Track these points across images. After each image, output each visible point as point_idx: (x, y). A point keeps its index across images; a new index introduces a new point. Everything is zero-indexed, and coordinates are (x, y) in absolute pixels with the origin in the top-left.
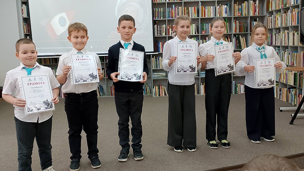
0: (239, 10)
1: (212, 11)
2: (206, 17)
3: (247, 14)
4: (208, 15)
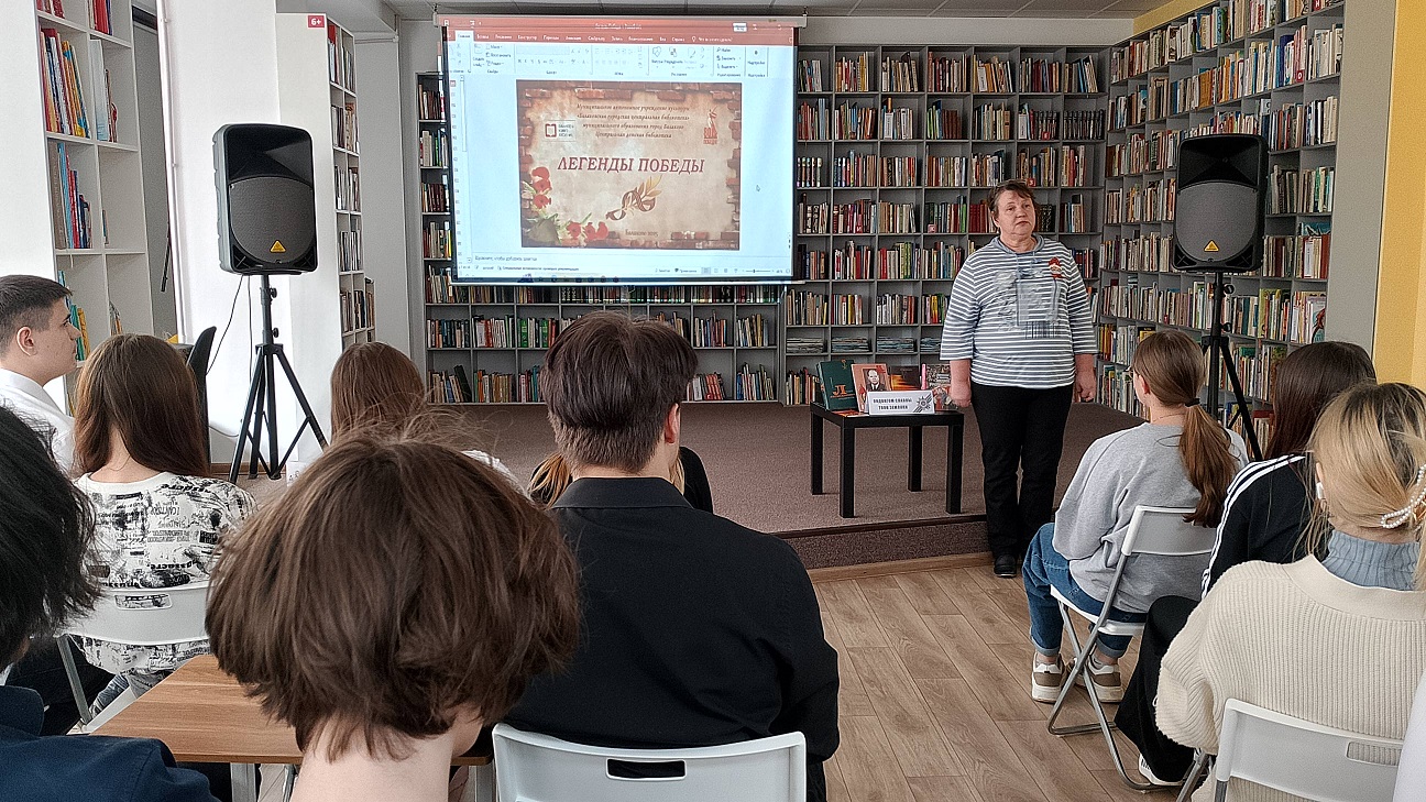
0: (1031, 171)
1: (957, 171)
2: (941, 185)
3: (1053, 182)
4: (945, 180)
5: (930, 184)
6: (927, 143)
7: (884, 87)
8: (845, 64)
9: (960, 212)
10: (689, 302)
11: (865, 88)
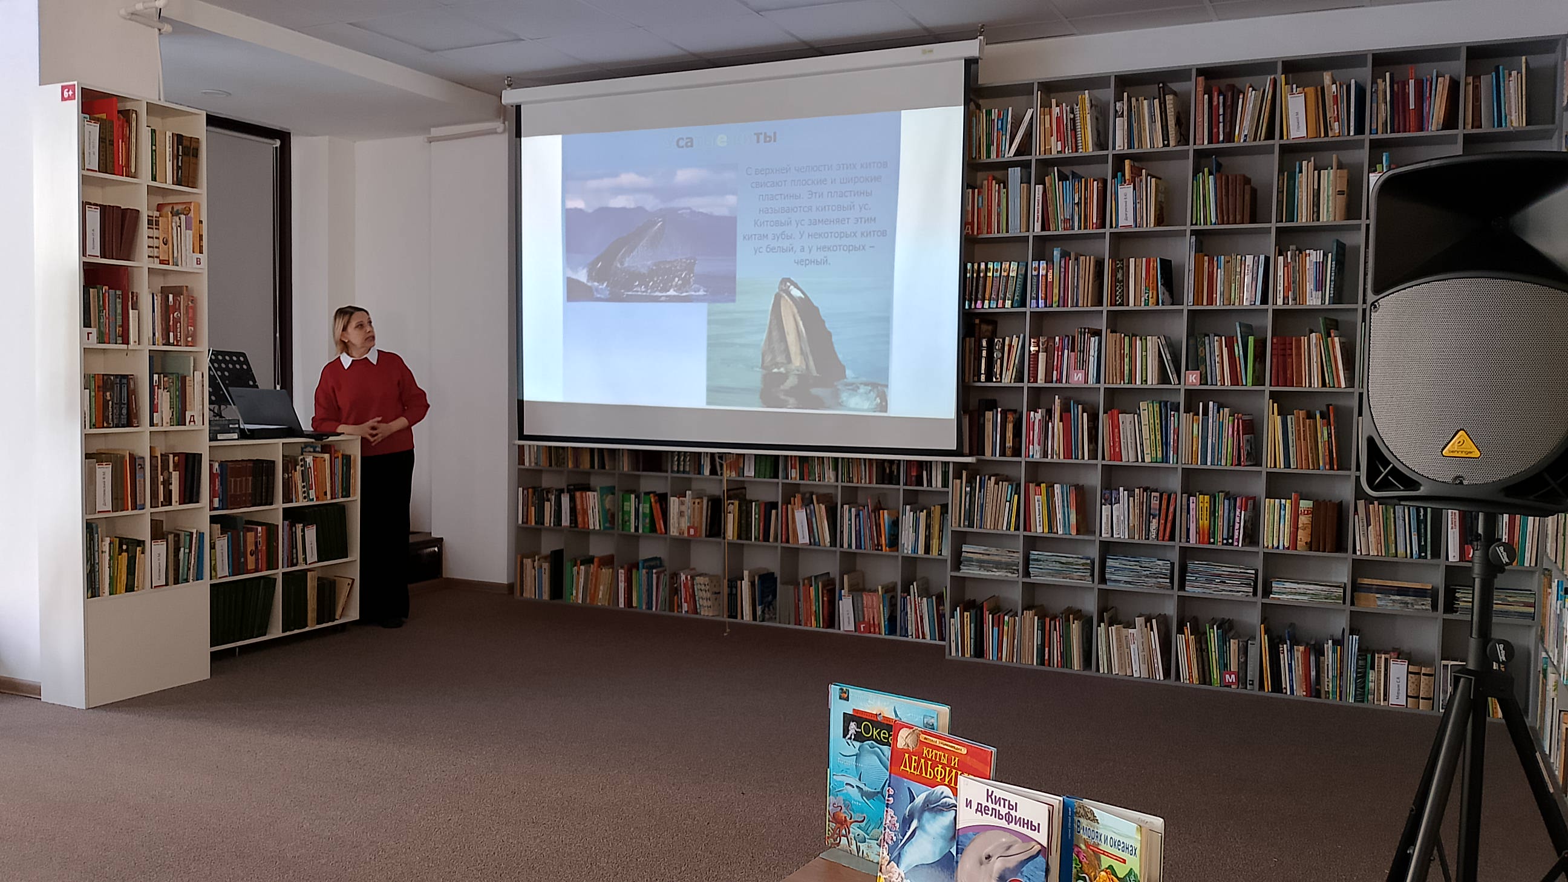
1: (1248, 279)
2: (1218, 305)
4: (1226, 296)
5: (1198, 300)
6: (1193, 232)
7: (1120, 144)
8: (1056, 110)
9: (1238, 350)
10: (837, 481)
11: (1088, 146)
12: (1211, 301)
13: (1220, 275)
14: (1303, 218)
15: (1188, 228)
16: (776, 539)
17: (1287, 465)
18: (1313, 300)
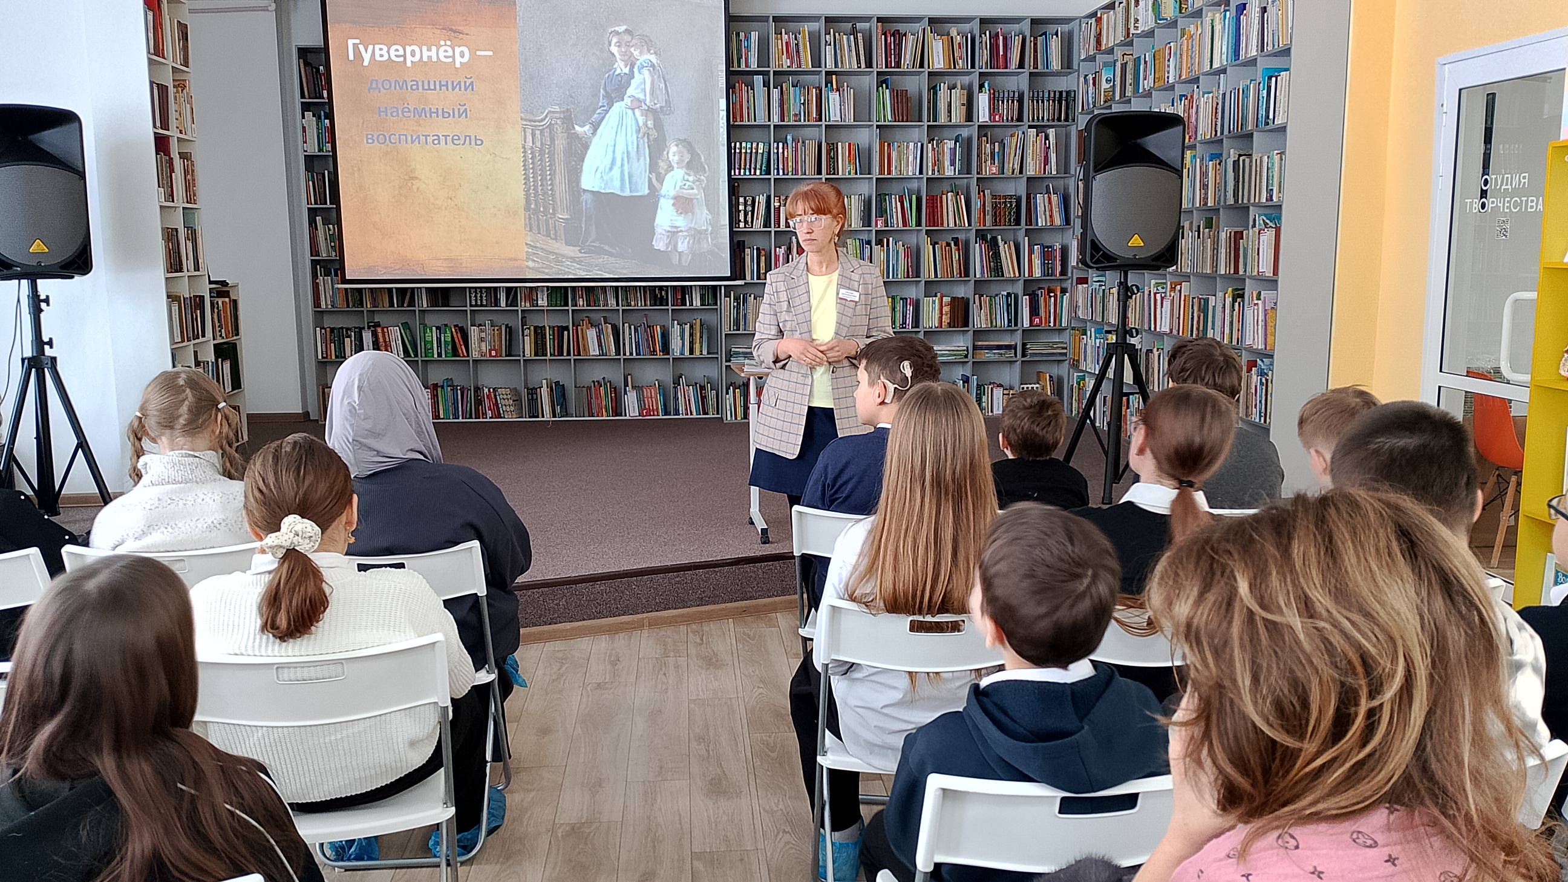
0: (993, 158)
1: (911, 158)
2: (894, 174)
3: (1017, 171)
4: (898, 168)
5: (881, 172)
6: (878, 126)
7: (829, 63)
8: (785, 37)
9: (906, 204)
10: (618, 305)
11: (807, 64)
12: (889, 173)
13: (894, 155)
14: (942, 119)
15: (875, 124)
16: (569, 354)
17: (936, 276)
18: (949, 172)
